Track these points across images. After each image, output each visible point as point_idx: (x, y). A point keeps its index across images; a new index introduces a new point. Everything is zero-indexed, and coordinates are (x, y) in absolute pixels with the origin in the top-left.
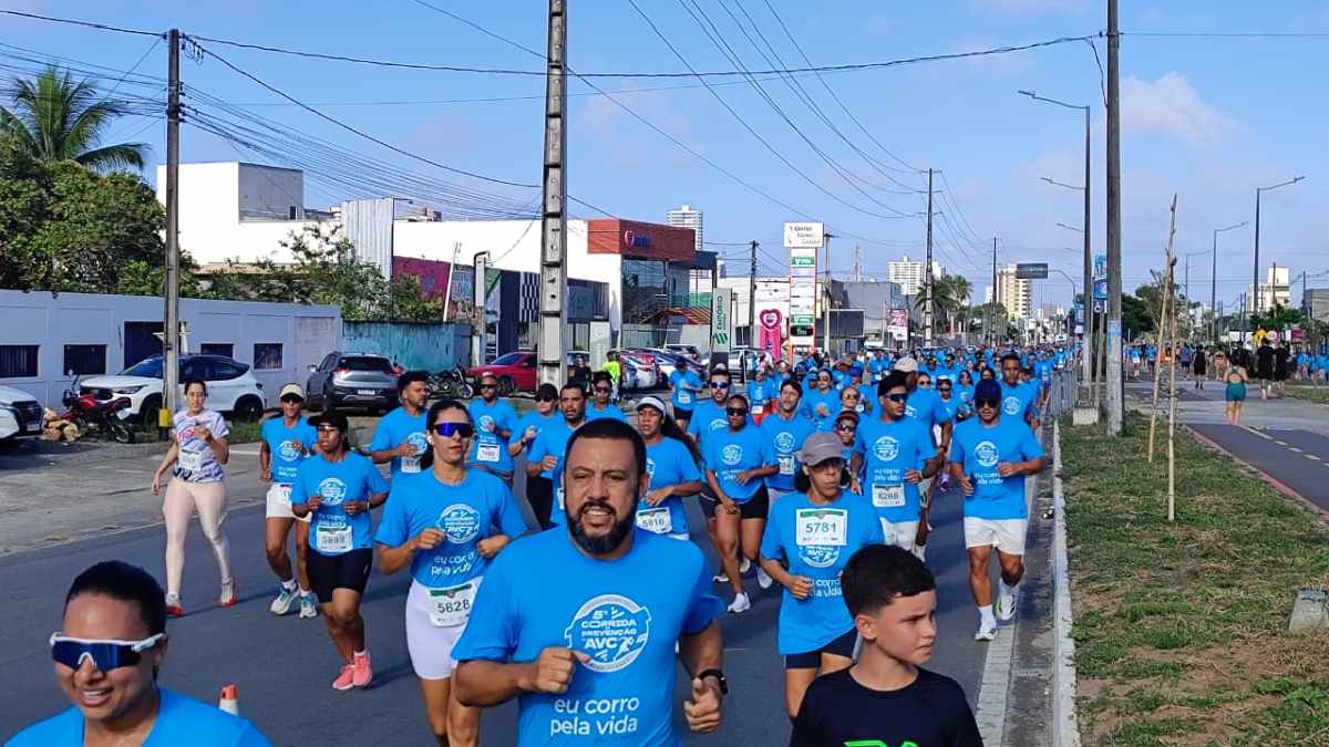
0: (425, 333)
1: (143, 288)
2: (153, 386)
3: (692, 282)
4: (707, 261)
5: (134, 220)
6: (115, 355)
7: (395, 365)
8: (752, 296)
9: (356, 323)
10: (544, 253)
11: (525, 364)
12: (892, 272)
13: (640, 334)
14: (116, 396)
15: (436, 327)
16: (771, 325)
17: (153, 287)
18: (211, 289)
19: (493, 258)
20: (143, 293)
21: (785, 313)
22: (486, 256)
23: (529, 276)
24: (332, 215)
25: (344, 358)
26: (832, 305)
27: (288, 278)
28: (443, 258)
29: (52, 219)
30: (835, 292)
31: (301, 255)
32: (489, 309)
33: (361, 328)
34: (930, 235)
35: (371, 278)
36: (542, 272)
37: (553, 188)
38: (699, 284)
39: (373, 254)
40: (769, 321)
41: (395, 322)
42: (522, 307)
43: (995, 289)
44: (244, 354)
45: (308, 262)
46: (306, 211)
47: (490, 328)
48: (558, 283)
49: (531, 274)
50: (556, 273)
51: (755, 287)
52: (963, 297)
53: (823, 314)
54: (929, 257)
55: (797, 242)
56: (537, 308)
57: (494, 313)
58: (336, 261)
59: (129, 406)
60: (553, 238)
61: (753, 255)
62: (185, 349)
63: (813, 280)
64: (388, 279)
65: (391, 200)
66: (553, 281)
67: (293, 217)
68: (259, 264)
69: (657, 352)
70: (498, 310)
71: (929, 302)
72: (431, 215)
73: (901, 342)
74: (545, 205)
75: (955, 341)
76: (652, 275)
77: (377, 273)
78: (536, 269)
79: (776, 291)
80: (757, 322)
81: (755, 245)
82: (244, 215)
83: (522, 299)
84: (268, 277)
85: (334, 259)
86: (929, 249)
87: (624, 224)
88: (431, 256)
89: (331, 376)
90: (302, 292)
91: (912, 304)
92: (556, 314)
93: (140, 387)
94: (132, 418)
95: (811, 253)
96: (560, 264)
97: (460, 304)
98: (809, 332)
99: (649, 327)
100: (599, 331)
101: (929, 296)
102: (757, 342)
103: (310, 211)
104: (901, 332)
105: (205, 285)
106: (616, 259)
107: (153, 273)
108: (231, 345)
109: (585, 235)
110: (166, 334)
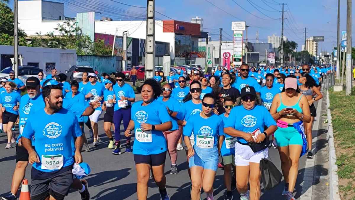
0: (106, 59)
1: (6, 43)
3: (199, 43)
4: (204, 35)
5: (4, 19)
7: (95, 70)
8: (220, 47)
9: (82, 56)
10: (147, 32)
11: (141, 71)
12: (269, 39)
13: (181, 61)
15: (110, 57)
16: (227, 58)
17: (10, 43)
18: (31, 44)
19: (129, 33)
20: (7, 45)
21: (232, 54)
22: (127, 32)
24: (74, 19)
25: (77, 68)
26: (248, 52)
27: (58, 40)
28: (112, 34)
30: (249, 46)
31: (63, 32)
32: (128, 52)
33: (83, 57)
34: (283, 27)
35: (87, 40)
36: (147, 38)
37: (150, 8)
38: (202, 44)
39: (88, 32)
40: (226, 56)
41: (95, 56)
42: (140, 51)
43: (305, 46)
44: (42, 66)
45: (66, 34)
46: (65, 17)
47: (128, 59)
48: (152, 42)
49: (143, 40)
50: (151, 38)
51: (221, 44)
52: (294, 49)
53: (245, 54)
54: (282, 34)
55: (236, 28)
56: (145, 51)
57: (130, 53)
58: (75, 34)
60: (150, 26)
61: (221, 33)
62: (22, 64)
63: (242, 42)
64: (93, 40)
65: (94, 12)
66: (150, 41)
67: (60, 19)
68: (48, 35)
69: (186, 67)
70: (131, 52)
71: (282, 50)
72: (109, 19)
73: (272, 64)
74: (147, 14)
75: (291, 64)
76: (186, 40)
77: (89, 39)
78: (144, 37)
79: (229, 46)
80: (222, 57)
81: (221, 29)
82: (43, 19)
83: (140, 48)
84: (51, 40)
85: (74, 34)
86: (282, 32)
87: (176, 22)
88: (108, 33)
89: (73, 74)
90: (63, 45)
91: (277, 51)
92: (151, 53)
96: (153, 35)
97: (118, 50)
98: (240, 60)
99: (184, 58)
100: (167, 59)
101: (282, 47)
102: (222, 63)
103: (67, 17)
104: (272, 61)
105: (29, 42)
106: (173, 35)
107: (10, 38)
108: (38, 63)
109: (162, 25)
110: (15, 58)
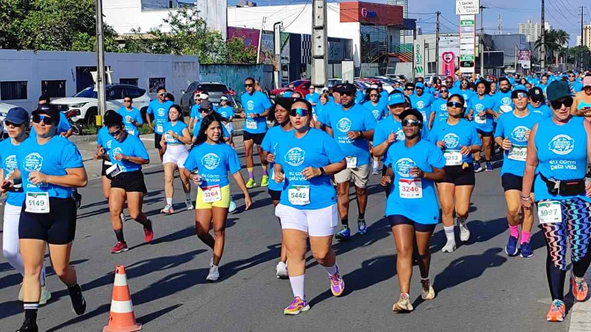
0: (246, 70)
1: (85, 48)
2: (92, 102)
3: (402, 38)
4: (410, 25)
5: (80, 9)
6: (71, 85)
7: (230, 89)
8: (437, 44)
9: (207, 65)
10: (313, 22)
11: (304, 87)
12: (521, 27)
13: (370, 69)
14: (71, 109)
15: (253, 67)
16: (448, 61)
17: (91, 48)
18: (125, 48)
19: (285, 26)
20: (86, 51)
21: (457, 55)
22: (280, 24)
23: (306, 36)
24: (193, 5)
25: (200, 85)
26: (485, 49)
27: (168, 41)
28: (257, 27)
29: (34, 10)
30: (486, 40)
31: (176, 27)
32: (283, 57)
33: (209, 68)
34: (543, 6)
35: (216, 39)
36: (313, 33)
38: (405, 38)
39: (216, 26)
40: (447, 59)
41: (229, 64)
42: (302, 55)
43: (582, 38)
44: (144, 84)
45: (180, 31)
46: (179, 3)
47: (284, 68)
48: (322, 38)
49: (307, 35)
50: (320, 33)
51: (439, 39)
52: (564, 43)
53: (480, 54)
54: (543, 18)
55: (464, 11)
56: (310, 54)
57: (287, 58)
58: (195, 30)
59: (80, 114)
60: (319, 12)
61: (438, 19)
62: (110, 81)
63: (473, 34)
64: (224, 37)
66: (319, 37)
67: (171, 7)
68: (152, 33)
69: (381, 79)
70: (289, 57)
71: (543, 45)
72: (250, 3)
73: (526, 69)
75: (559, 68)
76: (379, 34)
77: (219, 37)
78: (310, 33)
79: (451, 41)
80: (441, 60)
81: (438, 14)
82: (144, 6)
83: (302, 50)
84: (157, 40)
85: (194, 29)
86: (543, 14)
87: (361, 5)
88: (250, 26)
90: (176, 48)
91: (533, 47)
92: (322, 57)
93: (85, 103)
94: (80, 121)
95: (472, 17)
96: (323, 28)
97: (267, 54)
98: (472, 65)
99: (376, 65)
100: (347, 68)
101: (543, 42)
102: (441, 71)
103: (181, 3)
104: (526, 63)
105: (122, 46)
106: (357, 25)
107: (91, 39)
108: (137, 79)
109: (339, 10)
110: (99, 72)
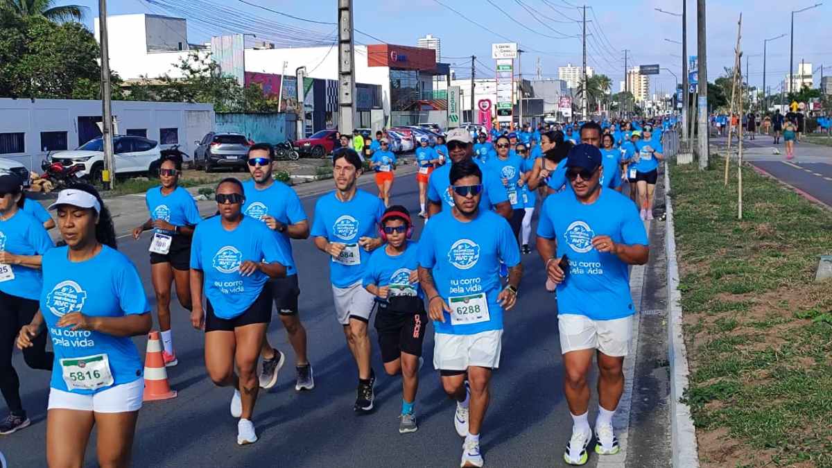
0: (267, 119)
1: (88, 96)
2: (97, 156)
3: (435, 83)
4: (444, 70)
5: (80, 52)
6: (73, 138)
7: (249, 140)
8: (473, 91)
9: (223, 114)
10: (340, 66)
11: (331, 137)
12: (561, 74)
13: (403, 117)
14: (75, 163)
15: (274, 115)
16: (485, 109)
17: (94, 94)
18: (132, 95)
19: (308, 71)
20: (88, 98)
21: (494, 102)
22: (303, 69)
23: (331, 82)
24: (205, 47)
25: (216, 136)
26: (524, 96)
27: (179, 87)
28: (278, 71)
29: (29, 53)
30: (525, 87)
31: (187, 72)
32: (307, 104)
33: (226, 117)
34: (584, 49)
35: (232, 85)
36: (340, 79)
37: (344, 25)
38: (439, 85)
39: (232, 70)
40: (484, 107)
41: (247, 113)
42: (327, 102)
43: (626, 83)
44: (153, 135)
45: (191, 76)
46: (189, 45)
47: (308, 116)
48: (349, 85)
49: (332, 81)
50: (348, 79)
51: (475, 85)
52: (606, 89)
53: (518, 101)
54: (584, 63)
55: (501, 55)
56: (337, 102)
57: (310, 106)
58: (209, 75)
59: (84, 169)
60: (345, 56)
61: (473, 64)
62: (116, 133)
63: (511, 80)
64: (242, 86)
65: (242, 35)
66: (346, 84)
67: (181, 49)
68: (160, 78)
69: (413, 128)
70: (312, 104)
71: (584, 92)
72: (268, 46)
73: (567, 118)
74: (339, 35)
75: (601, 116)
76: (410, 80)
77: (235, 82)
78: (334, 76)
79: (488, 87)
80: (476, 107)
81: (474, 58)
82: (150, 48)
83: (327, 98)
84: (167, 87)
85: (208, 74)
86: (584, 58)
87: (390, 47)
88: (269, 71)
89: (209, 148)
90: (188, 96)
91: (575, 93)
92: (350, 105)
93: (90, 157)
94: (85, 177)
95: (510, 62)
96: (350, 73)
97: (288, 101)
98: (509, 113)
99: (408, 113)
100: (377, 116)
101: (584, 88)
102: (476, 120)
103: (193, 45)
104: (567, 112)
105: (127, 93)
106: (386, 70)
107: (94, 86)
108: (146, 130)
109: (366, 54)
110: (104, 123)
